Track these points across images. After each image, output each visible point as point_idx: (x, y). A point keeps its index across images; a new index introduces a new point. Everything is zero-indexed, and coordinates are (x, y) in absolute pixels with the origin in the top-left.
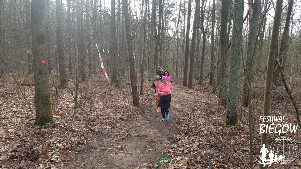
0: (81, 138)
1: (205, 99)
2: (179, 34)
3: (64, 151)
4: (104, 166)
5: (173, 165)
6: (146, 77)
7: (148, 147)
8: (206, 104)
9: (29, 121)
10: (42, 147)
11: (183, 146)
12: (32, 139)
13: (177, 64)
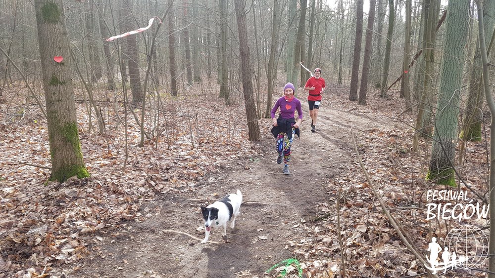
3: (88, 237)
7: (258, 230)
8: (389, 137)
11: (333, 232)
13: (341, 61)
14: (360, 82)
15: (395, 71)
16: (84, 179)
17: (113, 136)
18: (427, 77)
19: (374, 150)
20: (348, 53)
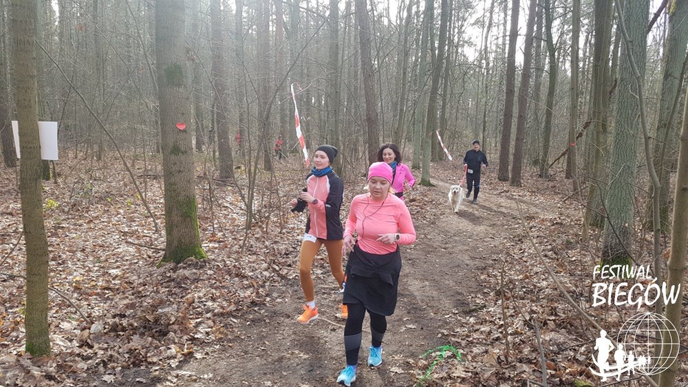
0: (258, 293)
1: (553, 212)
2: (492, 56)
3: (222, 318)
4: (306, 356)
5: (463, 363)
6: (408, 160)
7: (405, 319)
8: (553, 225)
9: (153, 252)
10: (176, 309)
11: (491, 322)
12: (157, 292)
13: (484, 128)
15: (558, 143)
16: (202, 260)
19: (535, 240)
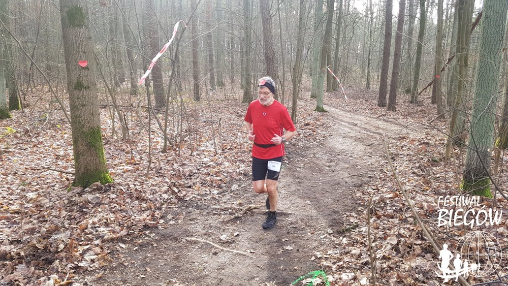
3: (111, 244)
7: (283, 240)
8: (420, 145)
11: (362, 243)
13: (369, 65)
14: (389, 87)
15: (426, 75)
16: (107, 184)
17: (136, 142)
18: (460, 82)
19: (405, 158)
20: (377, 57)
